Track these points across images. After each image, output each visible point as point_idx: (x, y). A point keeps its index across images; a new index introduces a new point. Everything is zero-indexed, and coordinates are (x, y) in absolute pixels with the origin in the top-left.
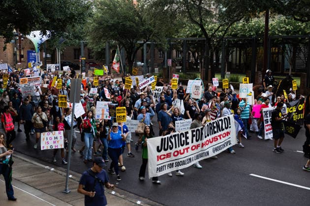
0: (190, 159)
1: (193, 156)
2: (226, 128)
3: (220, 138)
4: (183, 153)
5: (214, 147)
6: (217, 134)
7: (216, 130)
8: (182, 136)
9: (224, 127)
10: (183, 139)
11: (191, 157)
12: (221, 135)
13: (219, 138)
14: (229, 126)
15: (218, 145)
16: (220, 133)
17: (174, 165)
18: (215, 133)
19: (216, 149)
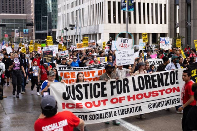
0: (111, 113)
1: (116, 110)
2: (172, 83)
3: (162, 94)
4: (99, 105)
5: (152, 102)
6: (158, 89)
7: (156, 84)
8: (97, 86)
9: (169, 82)
10: (98, 90)
11: (113, 110)
12: (164, 90)
13: (160, 93)
14: (176, 81)
15: (157, 101)
16: (162, 88)
17: (88, 118)
18: (155, 87)
19: (154, 106)
